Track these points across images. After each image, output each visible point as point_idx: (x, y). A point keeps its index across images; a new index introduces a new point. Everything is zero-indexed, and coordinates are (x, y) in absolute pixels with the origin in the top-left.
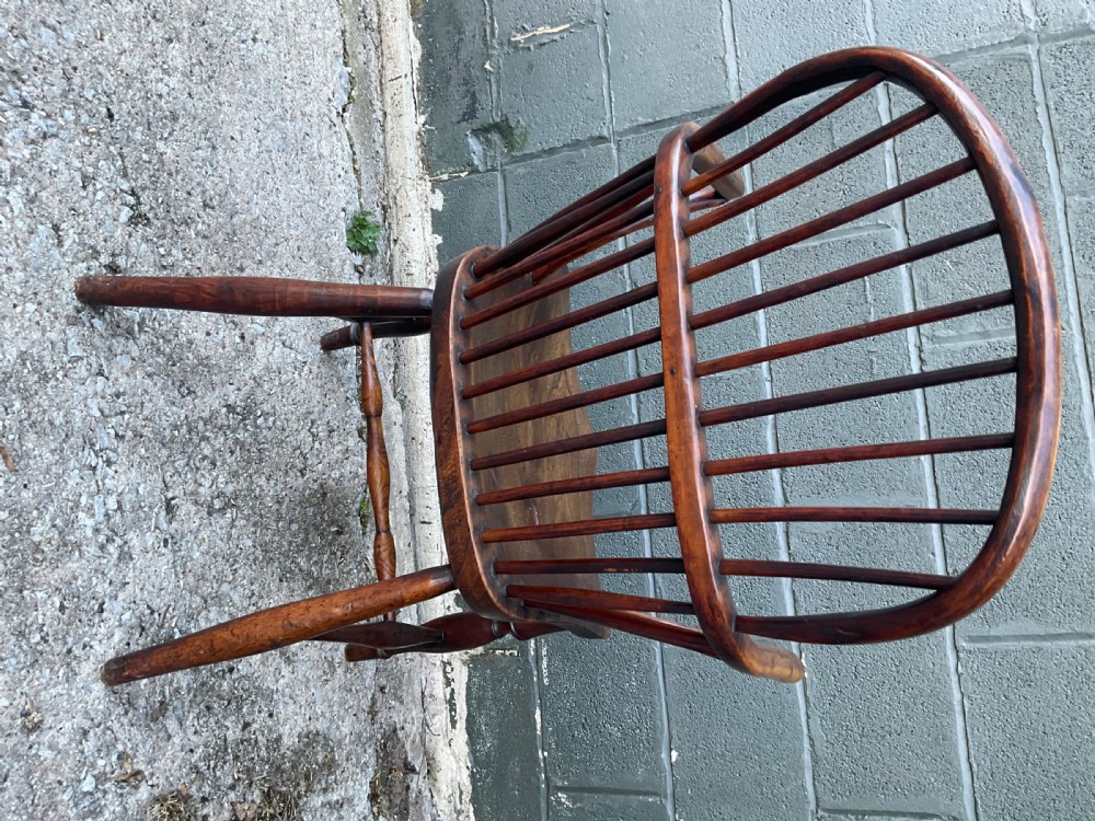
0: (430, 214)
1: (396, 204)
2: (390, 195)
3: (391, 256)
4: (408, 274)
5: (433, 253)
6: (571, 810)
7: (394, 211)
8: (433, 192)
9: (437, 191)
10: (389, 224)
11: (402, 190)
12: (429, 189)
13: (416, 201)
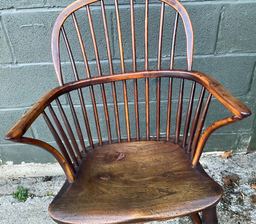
0: (15, 165)
1: (12, 176)
2: (9, 177)
3: (30, 177)
4: (36, 173)
5: (28, 164)
6: (206, 127)
7: (14, 176)
8: (7, 164)
9: (6, 163)
10: (19, 178)
11: (7, 174)
12: (6, 165)
13: (10, 170)
